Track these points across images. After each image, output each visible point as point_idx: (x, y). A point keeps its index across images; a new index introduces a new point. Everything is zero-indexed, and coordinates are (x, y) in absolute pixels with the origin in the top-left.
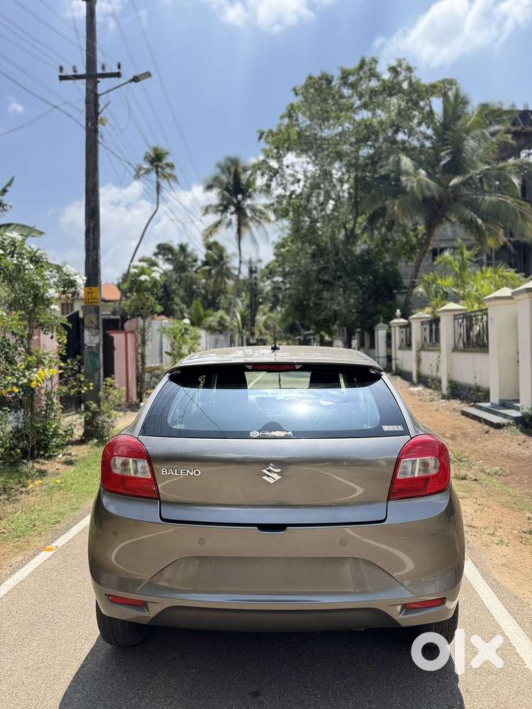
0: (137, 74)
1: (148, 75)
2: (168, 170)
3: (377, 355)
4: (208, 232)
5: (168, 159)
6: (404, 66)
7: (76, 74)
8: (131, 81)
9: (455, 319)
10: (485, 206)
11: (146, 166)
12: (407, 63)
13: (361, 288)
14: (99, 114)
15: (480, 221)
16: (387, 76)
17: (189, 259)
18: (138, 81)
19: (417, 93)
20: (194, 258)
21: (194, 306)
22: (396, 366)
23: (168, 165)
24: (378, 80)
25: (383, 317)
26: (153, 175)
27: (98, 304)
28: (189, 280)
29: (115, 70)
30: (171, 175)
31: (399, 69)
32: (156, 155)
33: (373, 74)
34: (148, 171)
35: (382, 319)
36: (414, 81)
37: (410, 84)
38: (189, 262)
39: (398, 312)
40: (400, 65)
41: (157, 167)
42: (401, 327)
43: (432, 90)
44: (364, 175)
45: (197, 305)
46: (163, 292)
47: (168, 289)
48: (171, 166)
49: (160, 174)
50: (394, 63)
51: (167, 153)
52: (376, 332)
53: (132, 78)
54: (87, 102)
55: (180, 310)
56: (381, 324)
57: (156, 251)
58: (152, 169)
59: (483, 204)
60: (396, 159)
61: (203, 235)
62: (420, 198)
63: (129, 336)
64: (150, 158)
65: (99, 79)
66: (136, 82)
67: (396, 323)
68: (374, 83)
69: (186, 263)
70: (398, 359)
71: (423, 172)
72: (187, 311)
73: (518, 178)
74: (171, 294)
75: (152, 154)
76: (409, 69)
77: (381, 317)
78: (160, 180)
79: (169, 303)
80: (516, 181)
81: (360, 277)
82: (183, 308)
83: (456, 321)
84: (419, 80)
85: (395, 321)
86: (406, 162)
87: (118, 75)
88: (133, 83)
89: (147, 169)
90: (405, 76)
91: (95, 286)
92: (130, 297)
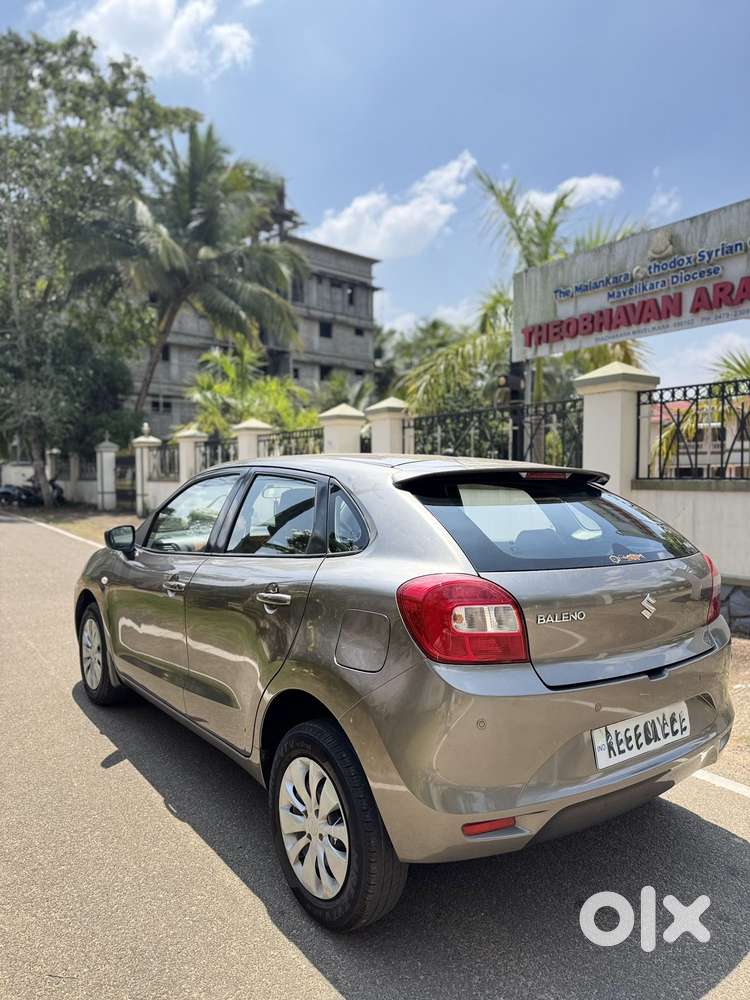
3: (100, 489)
6: (134, 67)
9: (259, 441)
10: (245, 296)
12: (140, 67)
13: (74, 385)
15: (243, 315)
16: (107, 75)
19: (151, 116)
22: (144, 504)
24: (93, 75)
25: (110, 433)
31: (126, 71)
33: (85, 64)
35: (107, 436)
36: (147, 96)
37: (142, 97)
39: (146, 427)
40: (129, 66)
42: (150, 448)
43: (171, 118)
44: (73, 213)
50: (120, 59)
52: (98, 456)
56: (107, 443)
59: (243, 292)
60: (130, 202)
62: (168, 268)
67: (143, 443)
68: (84, 77)
70: (147, 495)
71: (163, 230)
73: (289, 268)
76: (141, 76)
77: (107, 432)
80: (286, 271)
81: (73, 369)
83: (262, 444)
84: (153, 97)
85: (141, 439)
86: (143, 212)
90: (134, 84)
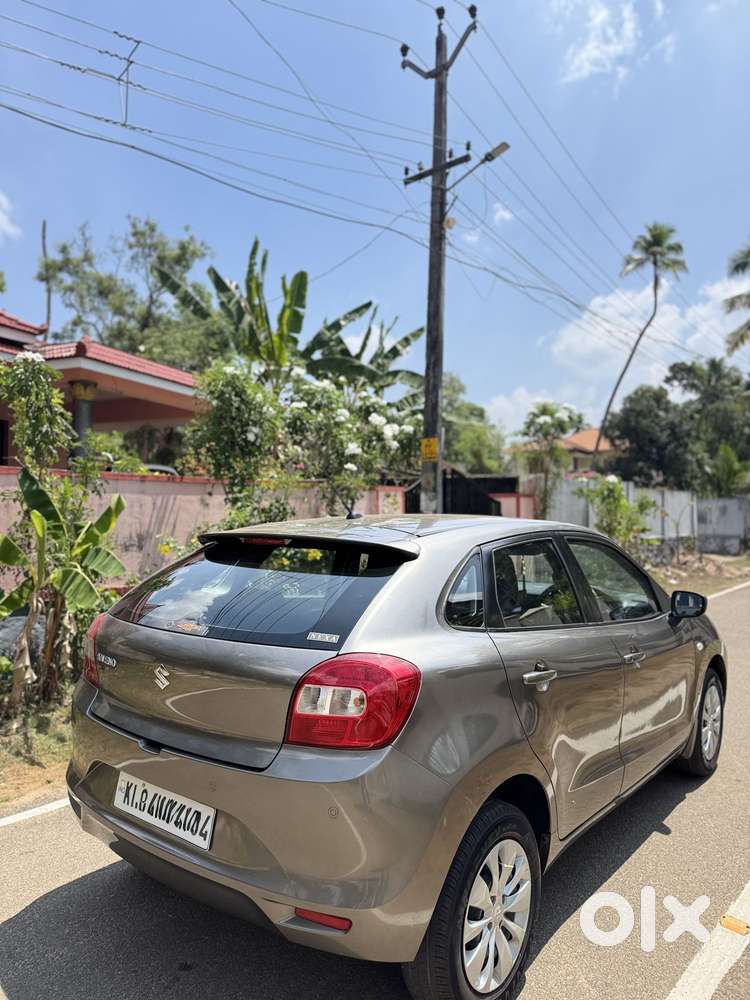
0: (490, 150)
1: (504, 147)
2: (672, 256)
4: (738, 337)
5: (672, 240)
7: (423, 171)
8: (483, 162)
11: (638, 255)
14: (446, 214)
17: (726, 382)
18: (493, 158)
20: (734, 379)
21: (721, 453)
23: (671, 248)
26: (649, 267)
27: (435, 460)
28: (720, 415)
29: (464, 153)
30: (676, 263)
32: (654, 236)
34: (640, 263)
38: (724, 386)
41: (654, 254)
45: (726, 451)
46: (669, 435)
47: (677, 430)
48: (677, 248)
49: (659, 264)
51: (671, 231)
53: (483, 157)
54: (433, 204)
55: (698, 461)
57: (669, 374)
58: (647, 259)
61: (728, 342)
63: (523, 501)
64: (643, 244)
65: (447, 171)
66: (489, 160)
69: (719, 387)
72: (711, 462)
74: (682, 438)
75: (648, 237)
78: (658, 272)
79: (680, 450)
82: (702, 459)
87: (466, 159)
88: (487, 163)
89: (641, 259)
91: (433, 437)
92: (620, 446)
